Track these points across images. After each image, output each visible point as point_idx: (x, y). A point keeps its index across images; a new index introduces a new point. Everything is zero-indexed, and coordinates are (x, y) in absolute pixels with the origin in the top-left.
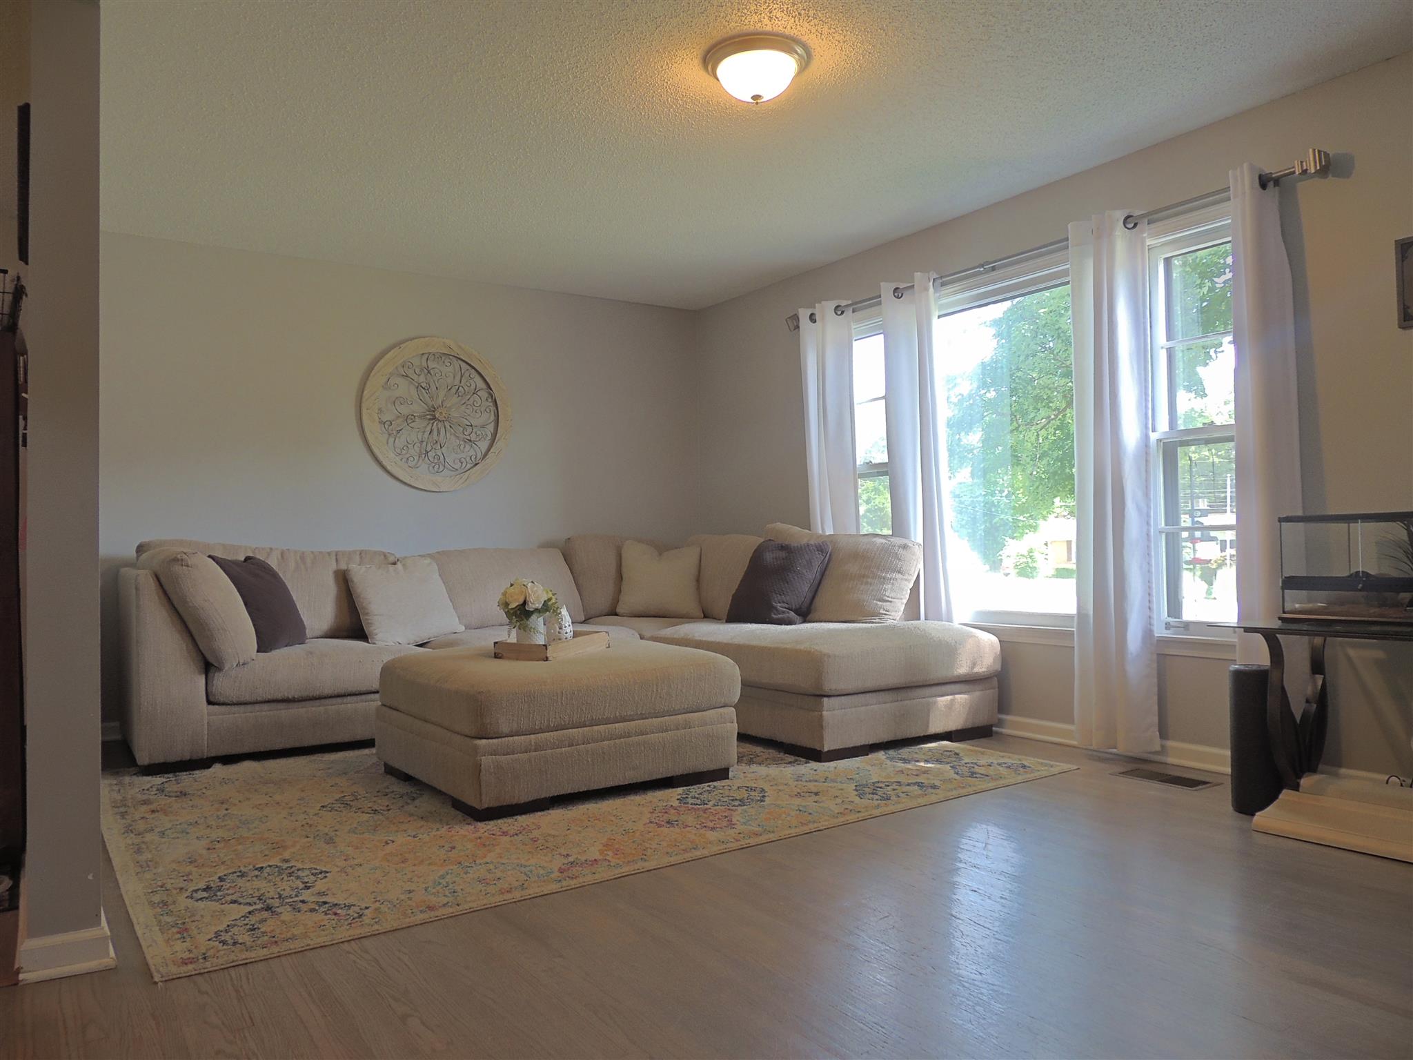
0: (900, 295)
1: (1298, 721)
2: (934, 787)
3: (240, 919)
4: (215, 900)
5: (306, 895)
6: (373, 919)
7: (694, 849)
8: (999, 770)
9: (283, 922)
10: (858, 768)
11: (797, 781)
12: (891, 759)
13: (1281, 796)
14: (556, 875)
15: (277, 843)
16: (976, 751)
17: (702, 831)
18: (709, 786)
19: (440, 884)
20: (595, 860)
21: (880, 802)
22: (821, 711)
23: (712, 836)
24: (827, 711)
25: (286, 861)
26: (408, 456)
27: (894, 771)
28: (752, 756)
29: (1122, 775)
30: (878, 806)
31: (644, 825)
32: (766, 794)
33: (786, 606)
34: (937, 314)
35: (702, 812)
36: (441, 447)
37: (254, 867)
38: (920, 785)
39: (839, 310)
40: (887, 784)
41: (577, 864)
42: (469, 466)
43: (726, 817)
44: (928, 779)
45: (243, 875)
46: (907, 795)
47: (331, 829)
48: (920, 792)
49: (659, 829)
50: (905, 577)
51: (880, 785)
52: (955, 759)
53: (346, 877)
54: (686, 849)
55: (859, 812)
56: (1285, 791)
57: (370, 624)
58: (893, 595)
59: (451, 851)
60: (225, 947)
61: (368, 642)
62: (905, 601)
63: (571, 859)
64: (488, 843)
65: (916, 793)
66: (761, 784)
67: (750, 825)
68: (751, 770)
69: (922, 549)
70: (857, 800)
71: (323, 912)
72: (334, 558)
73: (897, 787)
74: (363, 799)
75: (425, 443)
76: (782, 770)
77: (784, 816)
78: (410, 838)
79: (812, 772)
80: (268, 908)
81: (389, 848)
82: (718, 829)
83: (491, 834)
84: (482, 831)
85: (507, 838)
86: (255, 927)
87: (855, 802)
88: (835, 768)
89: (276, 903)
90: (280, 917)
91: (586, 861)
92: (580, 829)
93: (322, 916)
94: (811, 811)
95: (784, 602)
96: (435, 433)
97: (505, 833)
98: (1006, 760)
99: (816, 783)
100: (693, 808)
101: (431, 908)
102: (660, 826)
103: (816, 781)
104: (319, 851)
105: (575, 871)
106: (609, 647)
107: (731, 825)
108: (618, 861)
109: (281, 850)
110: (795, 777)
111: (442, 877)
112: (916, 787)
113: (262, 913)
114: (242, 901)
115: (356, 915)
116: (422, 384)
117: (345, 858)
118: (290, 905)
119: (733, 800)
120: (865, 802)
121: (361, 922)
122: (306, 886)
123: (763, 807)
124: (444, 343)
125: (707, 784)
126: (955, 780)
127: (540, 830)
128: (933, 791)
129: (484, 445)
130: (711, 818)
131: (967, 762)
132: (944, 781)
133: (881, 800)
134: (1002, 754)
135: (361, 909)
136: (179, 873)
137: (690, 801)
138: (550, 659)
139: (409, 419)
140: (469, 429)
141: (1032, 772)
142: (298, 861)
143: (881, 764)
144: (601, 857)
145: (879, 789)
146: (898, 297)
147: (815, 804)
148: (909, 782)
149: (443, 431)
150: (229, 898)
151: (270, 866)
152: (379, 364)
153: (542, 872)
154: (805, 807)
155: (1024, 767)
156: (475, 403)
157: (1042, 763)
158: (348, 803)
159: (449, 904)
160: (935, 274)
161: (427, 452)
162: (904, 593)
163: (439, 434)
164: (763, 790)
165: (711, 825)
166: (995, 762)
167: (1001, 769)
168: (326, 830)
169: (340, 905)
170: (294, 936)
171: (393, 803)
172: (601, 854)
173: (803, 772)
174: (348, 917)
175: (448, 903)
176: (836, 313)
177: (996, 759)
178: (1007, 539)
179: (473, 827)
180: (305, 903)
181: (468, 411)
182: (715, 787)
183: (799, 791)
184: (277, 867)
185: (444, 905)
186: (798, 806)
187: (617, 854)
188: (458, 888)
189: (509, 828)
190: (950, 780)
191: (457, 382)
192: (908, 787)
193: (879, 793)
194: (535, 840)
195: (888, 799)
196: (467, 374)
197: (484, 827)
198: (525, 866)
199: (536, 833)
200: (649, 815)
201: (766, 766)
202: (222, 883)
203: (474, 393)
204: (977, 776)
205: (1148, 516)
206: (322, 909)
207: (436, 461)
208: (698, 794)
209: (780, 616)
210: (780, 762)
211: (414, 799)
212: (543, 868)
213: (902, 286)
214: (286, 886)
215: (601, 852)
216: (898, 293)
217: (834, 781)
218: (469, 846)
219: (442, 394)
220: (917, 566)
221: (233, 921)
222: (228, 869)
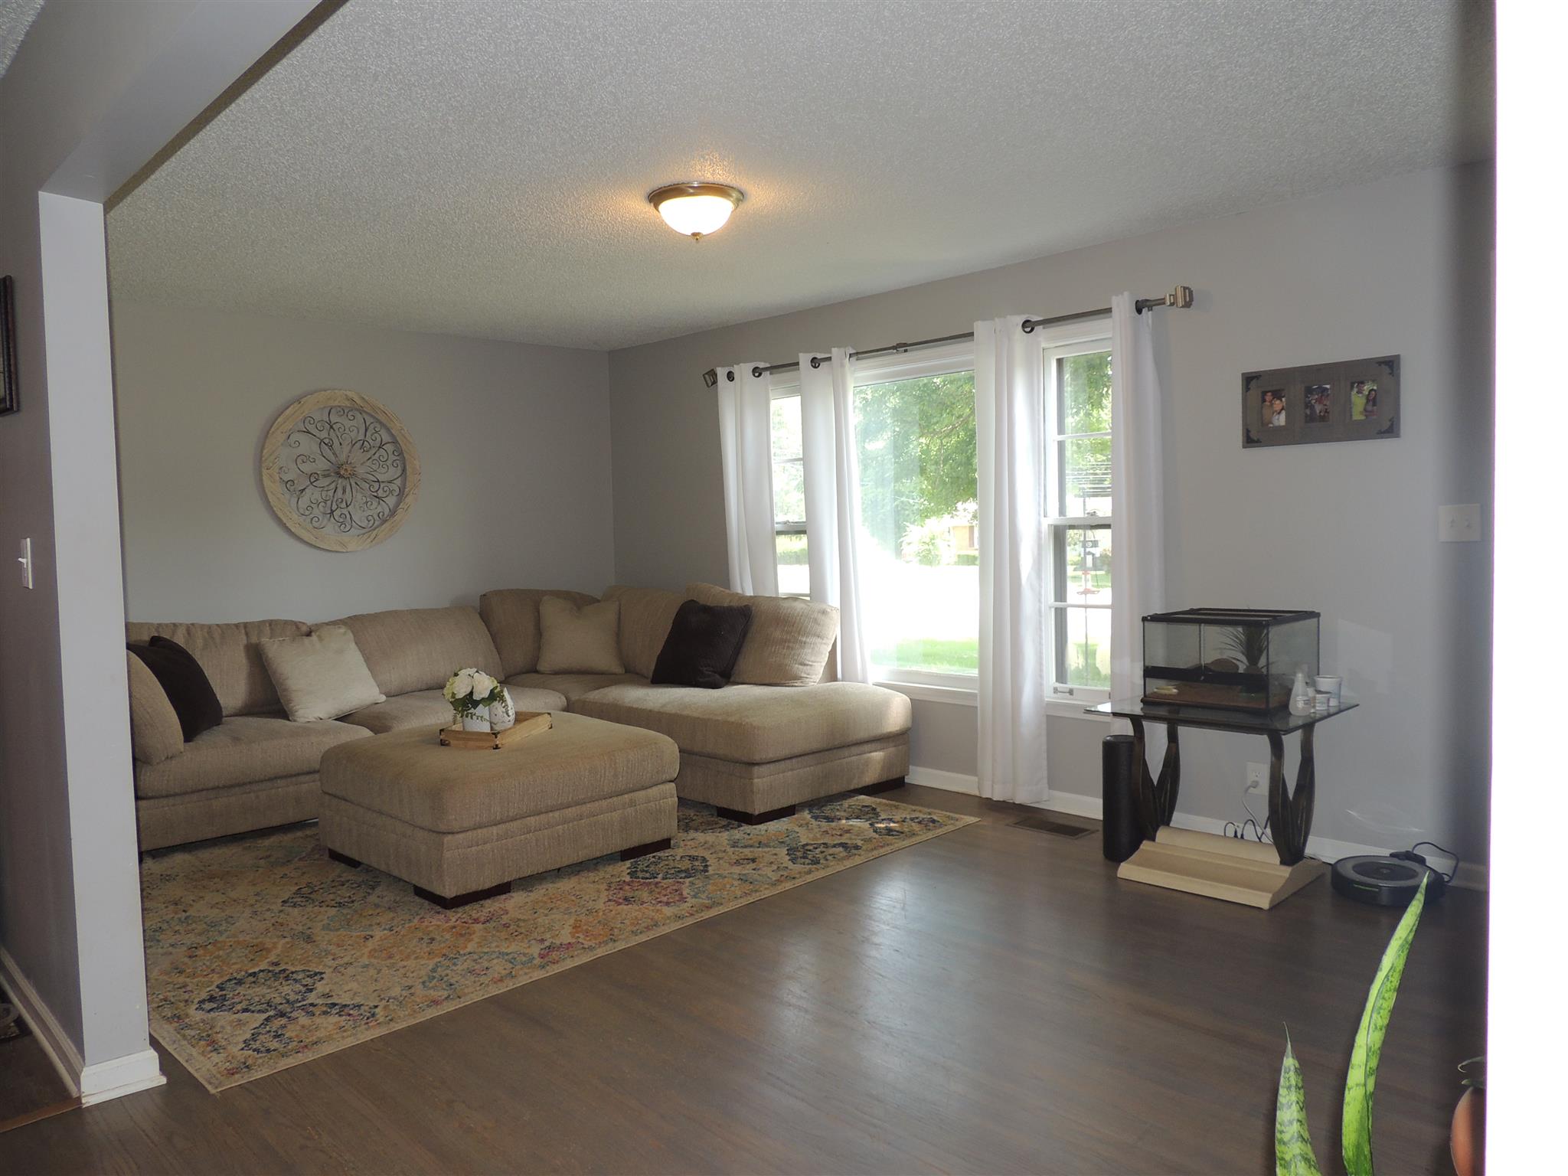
0: (817, 365)
1: (1155, 783)
2: (857, 847)
3: (260, 1026)
4: (225, 1010)
5: (312, 998)
6: (387, 1017)
7: (655, 925)
8: (912, 826)
9: (303, 1027)
10: (787, 830)
11: (734, 847)
12: (816, 818)
13: (1142, 847)
14: (537, 961)
15: (257, 946)
16: (891, 806)
17: (658, 907)
18: (654, 857)
19: (434, 978)
20: (569, 943)
21: (810, 866)
22: (751, 779)
23: (668, 911)
24: (758, 778)
25: (277, 964)
26: (312, 516)
27: (819, 831)
28: (687, 821)
29: (1017, 826)
30: (810, 872)
31: (604, 903)
32: (708, 864)
33: (712, 669)
34: (853, 385)
35: (653, 886)
36: (347, 506)
37: (246, 973)
38: (843, 845)
39: (757, 372)
40: (815, 846)
41: (554, 948)
42: (377, 523)
43: (676, 891)
44: (851, 839)
45: (240, 982)
46: (834, 858)
47: (305, 928)
48: (845, 854)
49: (619, 907)
50: (824, 641)
51: (811, 848)
52: (873, 816)
53: (343, 977)
54: (648, 926)
55: (794, 878)
56: (1144, 842)
57: (289, 701)
58: (813, 659)
59: (431, 943)
60: (260, 1055)
61: (289, 720)
62: (824, 664)
63: (547, 944)
64: (464, 932)
65: (841, 855)
66: (700, 853)
67: (700, 898)
68: (689, 838)
69: (839, 614)
70: (790, 865)
71: (336, 1014)
72: (243, 631)
73: (824, 850)
74: (321, 891)
75: (329, 503)
76: (718, 836)
77: (728, 886)
78: (386, 932)
79: (746, 836)
80: (282, 1015)
81: (370, 944)
82: (672, 904)
83: (463, 922)
84: (454, 919)
85: (480, 926)
86: (279, 1033)
87: (789, 867)
88: (766, 831)
89: (287, 1008)
90: (298, 1022)
91: (561, 945)
92: (546, 912)
93: (336, 1018)
94: (751, 880)
95: (709, 666)
96: (340, 491)
97: (476, 921)
98: (917, 814)
99: (752, 849)
100: (644, 883)
101: (435, 1002)
102: (620, 904)
103: (751, 846)
104: (303, 951)
105: (554, 955)
106: (551, 728)
107: (683, 899)
108: (590, 943)
109: (264, 953)
110: (731, 842)
111: (434, 970)
112: (841, 849)
113: (279, 1019)
114: (253, 1009)
115: (369, 1015)
116: (325, 441)
117: (332, 957)
118: (303, 1009)
119: (679, 872)
120: (798, 867)
121: (376, 1021)
122: (308, 989)
123: (707, 877)
124: (346, 395)
125: (651, 855)
126: (875, 838)
127: (509, 915)
128: (856, 852)
129: (391, 501)
130: (664, 892)
131: (883, 818)
132: (864, 840)
133: (812, 864)
134: (914, 807)
135: (370, 1008)
136: (175, 985)
137: (640, 875)
138: (499, 746)
139: (313, 477)
140: (376, 485)
141: (941, 826)
142: (287, 963)
143: (807, 824)
144: (574, 941)
145: (809, 852)
146: (815, 367)
147: (754, 872)
148: (835, 842)
149: (348, 488)
150: (239, 1007)
151: (262, 971)
152: (279, 420)
153: (524, 959)
154: (745, 875)
155: (934, 821)
156: (381, 458)
157: (949, 817)
158: (307, 895)
159: (451, 997)
160: (851, 349)
161: (332, 512)
162: (823, 656)
163: (344, 491)
164: (704, 860)
165: (665, 899)
166: (908, 817)
167: (913, 824)
168: (300, 928)
169: (349, 1005)
170: (321, 1039)
171: (354, 894)
172: (573, 937)
173: (737, 837)
174: (362, 1017)
175: (449, 996)
176: (754, 375)
177: (909, 814)
178: (908, 524)
179: (443, 916)
180: (315, 1006)
181: (374, 467)
182: (659, 858)
183: (737, 857)
184: (269, 971)
185: (446, 998)
186: (740, 874)
187: (587, 936)
188: (453, 981)
189: (479, 914)
190: (870, 840)
191: (361, 437)
192: (834, 849)
193: (810, 857)
194: (506, 926)
195: (818, 863)
196: (371, 428)
197: (455, 916)
198: (507, 954)
199: (505, 919)
200: (606, 893)
201: (702, 832)
202: (224, 992)
203: (380, 447)
204: (894, 833)
205: (1040, 594)
206: (334, 1011)
207: (341, 520)
208: (646, 867)
209: (706, 679)
210: (714, 826)
211: (373, 888)
212: (525, 955)
213: (819, 356)
214: (288, 989)
215: (573, 935)
216: (815, 363)
217: (767, 846)
218: (448, 936)
219: (346, 449)
220: (834, 631)
221: (254, 1029)
222: (222, 977)
